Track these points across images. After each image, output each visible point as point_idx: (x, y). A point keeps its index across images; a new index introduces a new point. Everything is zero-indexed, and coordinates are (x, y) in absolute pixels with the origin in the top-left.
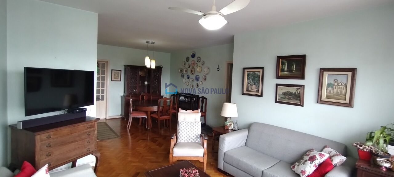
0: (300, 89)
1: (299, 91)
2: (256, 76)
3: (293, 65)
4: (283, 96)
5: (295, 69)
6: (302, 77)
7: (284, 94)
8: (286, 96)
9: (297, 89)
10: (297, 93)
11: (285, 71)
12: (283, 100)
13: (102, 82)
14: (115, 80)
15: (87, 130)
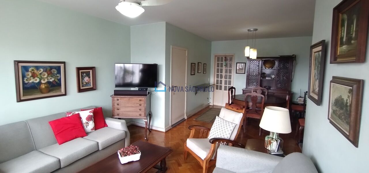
3: (353, 23)
4: (335, 108)
5: (354, 35)
7: (336, 102)
8: (338, 109)
9: (350, 91)
10: (348, 104)
13: (230, 74)
14: (239, 72)
15: (139, 102)
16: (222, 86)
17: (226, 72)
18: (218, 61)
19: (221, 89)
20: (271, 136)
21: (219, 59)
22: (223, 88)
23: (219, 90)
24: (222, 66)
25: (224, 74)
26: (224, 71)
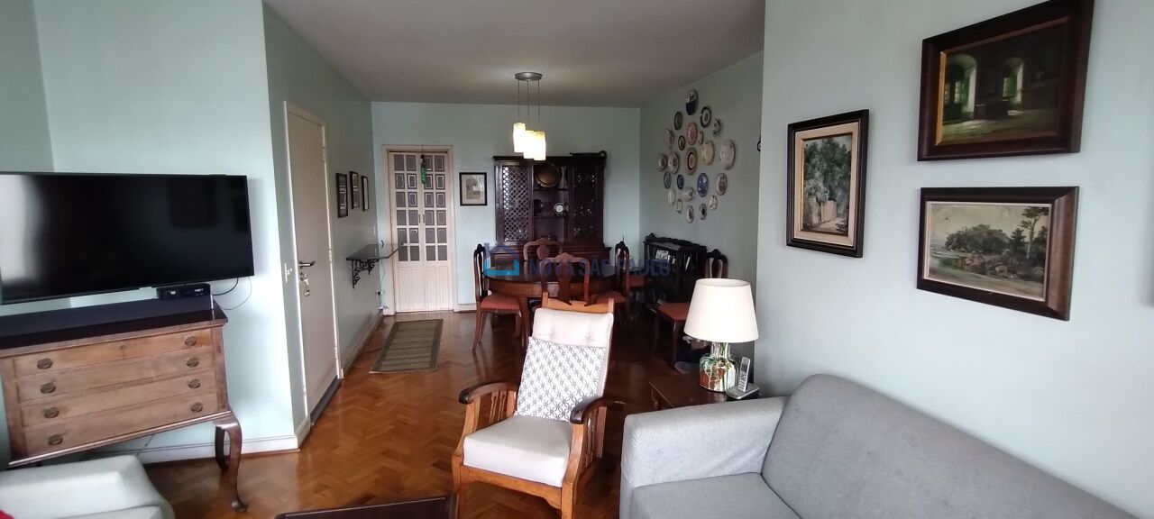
0: (1045, 211)
1: (1041, 223)
2: (838, 156)
3: (1010, 73)
4: (950, 254)
5: (1019, 98)
6: (1063, 138)
7: (958, 242)
8: (969, 255)
9: (1030, 213)
10: (1027, 239)
11: (966, 118)
12: (953, 277)
13: (440, 209)
14: (469, 202)
15: (186, 351)
16: (418, 247)
17: (429, 203)
18: (399, 165)
19: (415, 257)
20: (716, 354)
21: (400, 160)
22: (423, 253)
23: (409, 263)
24: (413, 184)
25: (421, 209)
26: (421, 200)
